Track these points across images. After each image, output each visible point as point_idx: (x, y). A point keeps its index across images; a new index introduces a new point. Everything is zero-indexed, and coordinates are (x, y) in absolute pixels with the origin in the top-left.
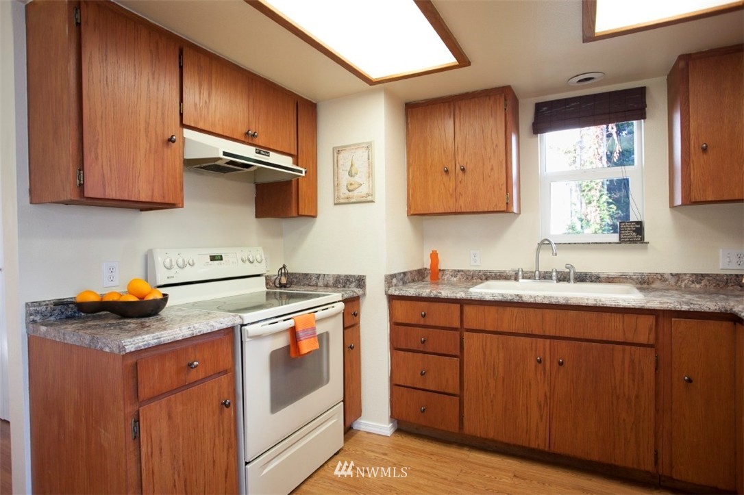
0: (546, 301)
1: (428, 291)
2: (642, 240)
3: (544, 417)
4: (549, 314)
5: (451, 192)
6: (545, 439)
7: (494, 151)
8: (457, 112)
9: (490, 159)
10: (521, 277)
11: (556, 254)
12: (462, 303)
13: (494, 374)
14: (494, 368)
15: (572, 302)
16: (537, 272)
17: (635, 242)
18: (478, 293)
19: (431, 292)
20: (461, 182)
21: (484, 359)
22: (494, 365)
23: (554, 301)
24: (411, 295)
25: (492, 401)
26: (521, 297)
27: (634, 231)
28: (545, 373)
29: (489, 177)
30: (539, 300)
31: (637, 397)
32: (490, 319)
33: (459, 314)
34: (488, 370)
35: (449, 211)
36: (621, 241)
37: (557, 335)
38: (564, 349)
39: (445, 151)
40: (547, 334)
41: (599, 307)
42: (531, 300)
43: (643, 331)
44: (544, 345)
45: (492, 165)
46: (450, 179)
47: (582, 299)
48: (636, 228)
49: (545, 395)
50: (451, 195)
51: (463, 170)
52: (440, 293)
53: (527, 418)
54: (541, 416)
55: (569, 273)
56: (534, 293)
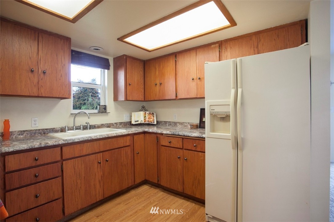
0: (101, 137)
1: (38, 144)
2: (106, 112)
3: (101, 186)
4: (102, 142)
5: (35, 84)
6: (102, 194)
7: (63, 67)
8: (40, 38)
9: (60, 70)
10: (67, 130)
11: (90, 118)
12: (61, 146)
13: (80, 177)
14: (80, 174)
15: (110, 136)
16: (74, 127)
17: (104, 112)
18: (70, 140)
19: (40, 144)
20: (42, 79)
21: (75, 172)
22: (80, 173)
23: (104, 137)
24: (25, 149)
25: (79, 191)
26: (91, 137)
27: (104, 109)
28: (101, 168)
29: (60, 80)
30: (99, 137)
31: (127, 163)
32: (77, 151)
33: (60, 153)
34: (77, 176)
35: (33, 95)
36: (99, 112)
37: (105, 150)
38: (107, 155)
39: (30, 58)
40: (101, 151)
41: (118, 136)
42: (96, 138)
43: (128, 141)
44: (100, 155)
45: (61, 74)
46: (34, 76)
47: (112, 134)
48: (104, 108)
49: (101, 176)
50: (35, 86)
51: (44, 73)
52: (48, 143)
53: (95, 189)
54: (100, 186)
55: (87, 126)
56: (95, 135)
